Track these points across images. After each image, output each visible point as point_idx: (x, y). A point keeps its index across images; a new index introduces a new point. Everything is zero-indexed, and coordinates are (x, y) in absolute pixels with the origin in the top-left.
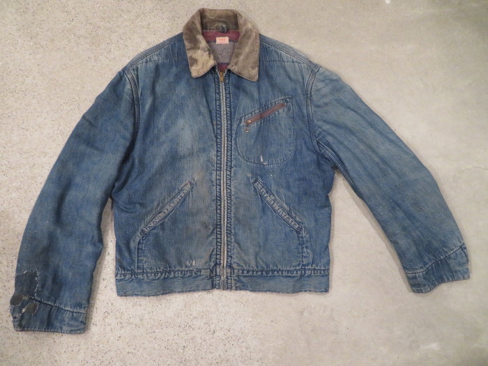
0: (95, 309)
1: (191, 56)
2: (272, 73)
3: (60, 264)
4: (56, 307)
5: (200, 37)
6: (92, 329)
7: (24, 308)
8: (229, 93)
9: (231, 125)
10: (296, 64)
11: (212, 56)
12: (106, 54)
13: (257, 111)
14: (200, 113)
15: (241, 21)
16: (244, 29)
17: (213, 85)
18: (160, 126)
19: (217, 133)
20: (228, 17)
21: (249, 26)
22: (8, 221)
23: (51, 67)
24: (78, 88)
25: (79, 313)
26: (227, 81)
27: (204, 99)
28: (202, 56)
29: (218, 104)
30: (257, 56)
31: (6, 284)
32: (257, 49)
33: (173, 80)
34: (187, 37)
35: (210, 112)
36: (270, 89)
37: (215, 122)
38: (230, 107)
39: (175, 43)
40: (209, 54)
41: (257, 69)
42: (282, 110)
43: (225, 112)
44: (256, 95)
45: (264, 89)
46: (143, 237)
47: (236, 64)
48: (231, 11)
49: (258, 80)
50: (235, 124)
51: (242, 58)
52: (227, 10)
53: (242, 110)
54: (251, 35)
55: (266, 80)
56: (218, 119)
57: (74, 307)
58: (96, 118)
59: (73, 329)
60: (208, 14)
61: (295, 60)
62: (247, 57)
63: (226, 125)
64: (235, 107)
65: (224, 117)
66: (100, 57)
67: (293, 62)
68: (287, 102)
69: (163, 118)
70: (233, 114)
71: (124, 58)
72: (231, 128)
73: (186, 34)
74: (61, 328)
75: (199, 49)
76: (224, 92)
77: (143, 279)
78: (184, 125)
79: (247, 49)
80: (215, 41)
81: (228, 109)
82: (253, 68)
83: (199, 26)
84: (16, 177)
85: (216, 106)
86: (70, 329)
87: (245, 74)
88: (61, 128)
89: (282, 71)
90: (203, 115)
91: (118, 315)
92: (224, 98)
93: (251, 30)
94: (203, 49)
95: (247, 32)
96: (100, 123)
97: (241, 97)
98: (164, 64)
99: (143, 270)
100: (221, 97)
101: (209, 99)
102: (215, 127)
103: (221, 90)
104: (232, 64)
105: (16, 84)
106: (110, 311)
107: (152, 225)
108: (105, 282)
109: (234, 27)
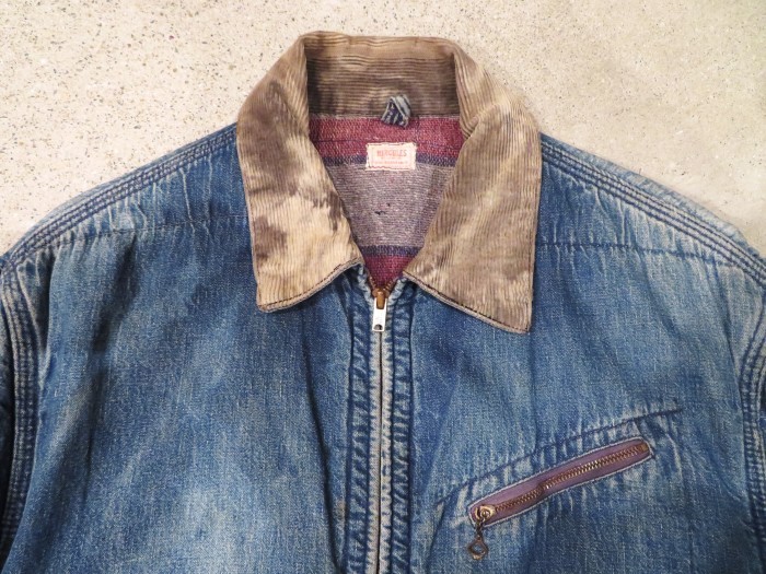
1: (263, 220)
2: (586, 295)
5: (301, 148)
8: (408, 379)
9: (407, 519)
10: (696, 264)
11: (343, 227)
13: (524, 466)
14: (281, 461)
15: (469, 84)
16: (483, 114)
17: (344, 338)
19: (347, 556)
20: (416, 65)
21: (504, 104)
26: (402, 325)
27: (304, 401)
28: (305, 219)
29: (358, 421)
30: (528, 225)
32: (531, 195)
33: (183, 312)
34: (251, 142)
35: (324, 455)
36: (581, 372)
37: (340, 504)
38: (408, 439)
39: (204, 166)
40: (334, 215)
41: (527, 276)
42: (637, 474)
43: (386, 462)
44: (520, 393)
45: (554, 365)
47: (442, 261)
48: (431, 41)
49: (532, 329)
50: (425, 515)
51: (466, 232)
52: (416, 40)
53: (456, 457)
54: (508, 140)
55: (565, 327)
56: (356, 489)
60: (338, 54)
61: (689, 244)
62: (488, 230)
63: (385, 520)
64: (431, 440)
65: (380, 483)
67: (680, 253)
68: (657, 433)
69: (126, 478)
70: (416, 471)
72: (408, 533)
73: (249, 131)
75: (293, 193)
76: (387, 371)
78: (208, 515)
79: (491, 199)
80: (362, 159)
81: (399, 446)
82: (511, 275)
83: (298, 103)
85: (350, 428)
87: (479, 303)
89: (633, 293)
90: (293, 471)
92: (387, 398)
93: (508, 120)
94: (310, 194)
95: (493, 128)
97: (457, 402)
98: (155, 247)
100: (374, 395)
101: (323, 398)
102: (340, 526)
103: (374, 364)
104: (424, 259)
109: (440, 104)
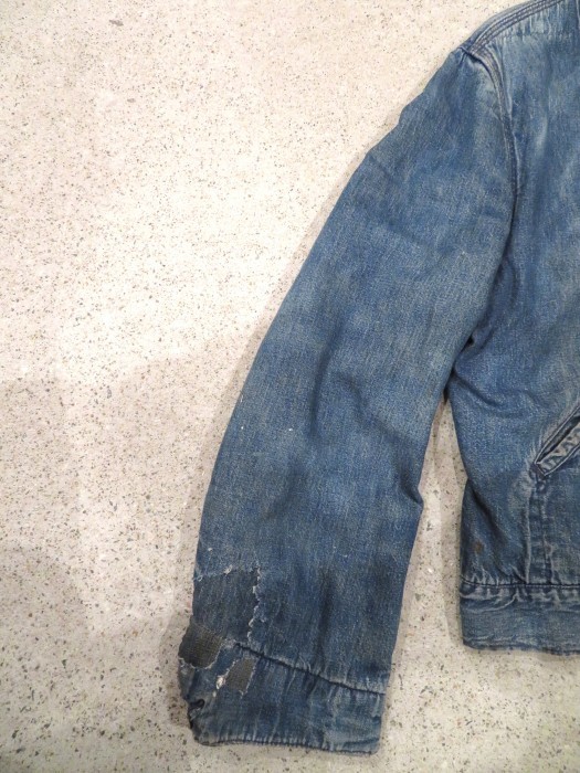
0: (397, 681)
3: (308, 548)
4: (301, 670)
6: (390, 738)
7: (221, 673)
12: (410, 12)
18: (562, 194)
22: (157, 421)
23: (273, 32)
24: (343, 89)
25: (370, 692)
31: (152, 596)
46: (539, 484)
57: (358, 675)
58: (400, 164)
59: (353, 739)
66: (396, 18)
71: (454, 25)
74: (320, 735)
77: (549, 604)
84: (182, 304)
86: (345, 739)
88: (298, 185)
91: (460, 699)
96: (407, 178)
98: (558, 44)
99: (549, 577)
105: (185, 67)
106: (436, 687)
107: (563, 453)
108: (421, 604)
